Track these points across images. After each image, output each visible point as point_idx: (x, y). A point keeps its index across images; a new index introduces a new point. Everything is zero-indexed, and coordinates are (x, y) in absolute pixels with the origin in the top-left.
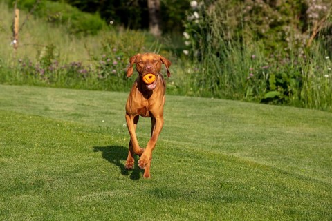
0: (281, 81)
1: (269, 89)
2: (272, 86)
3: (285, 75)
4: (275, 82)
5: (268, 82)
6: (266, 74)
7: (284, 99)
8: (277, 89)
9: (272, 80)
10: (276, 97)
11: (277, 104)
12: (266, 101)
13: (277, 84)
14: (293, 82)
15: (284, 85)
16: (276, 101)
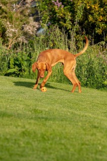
0: (17, 63)
1: (9, 68)
2: (12, 66)
3: (21, 59)
4: (13, 63)
5: (9, 63)
6: (7, 58)
7: (19, 74)
8: (14, 68)
9: (12, 62)
10: (14, 73)
11: (15, 76)
12: (7, 75)
13: (15, 64)
14: (25, 63)
15: (20, 65)
16: (14, 75)
